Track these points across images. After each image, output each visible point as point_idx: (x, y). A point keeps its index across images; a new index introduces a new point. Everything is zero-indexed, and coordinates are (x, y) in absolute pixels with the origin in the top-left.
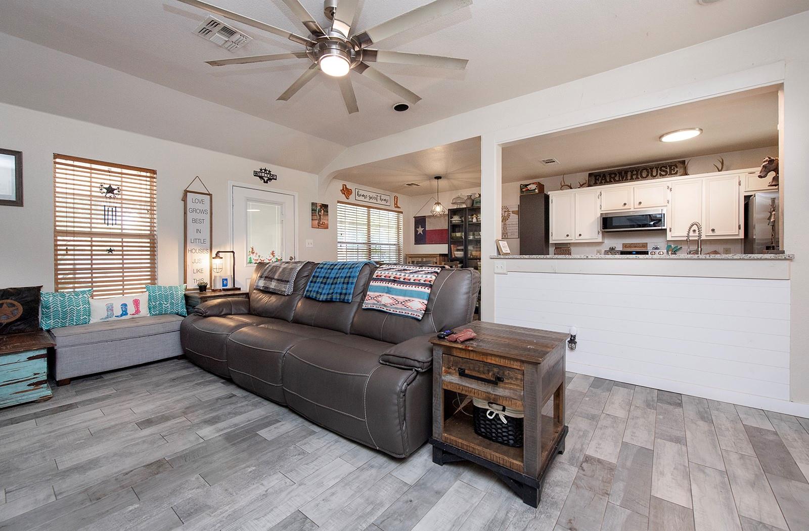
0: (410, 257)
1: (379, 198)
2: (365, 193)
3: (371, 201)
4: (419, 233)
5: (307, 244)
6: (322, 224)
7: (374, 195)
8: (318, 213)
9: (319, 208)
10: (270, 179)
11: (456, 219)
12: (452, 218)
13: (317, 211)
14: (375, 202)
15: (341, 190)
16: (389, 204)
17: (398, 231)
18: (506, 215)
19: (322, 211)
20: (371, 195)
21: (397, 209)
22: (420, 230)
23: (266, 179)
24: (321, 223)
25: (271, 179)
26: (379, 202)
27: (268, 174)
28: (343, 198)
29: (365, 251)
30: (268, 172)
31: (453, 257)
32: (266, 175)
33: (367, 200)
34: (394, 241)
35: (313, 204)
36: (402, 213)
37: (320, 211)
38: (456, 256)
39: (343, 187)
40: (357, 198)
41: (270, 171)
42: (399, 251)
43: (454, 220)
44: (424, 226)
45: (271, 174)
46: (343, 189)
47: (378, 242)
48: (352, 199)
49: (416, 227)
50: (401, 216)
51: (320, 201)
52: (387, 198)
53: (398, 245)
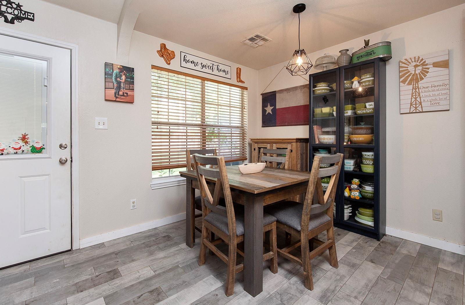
0: (256, 142)
1: (215, 67)
2: (196, 60)
3: (204, 70)
4: (267, 113)
5: (97, 123)
6: (123, 95)
7: (209, 63)
8: (116, 79)
9: (116, 71)
10: (18, 18)
11: (322, 88)
12: (315, 87)
13: (114, 75)
14: (210, 71)
15: (158, 52)
16: (228, 76)
17: (242, 111)
18: (417, 72)
19: (123, 77)
20: (205, 62)
21: (240, 84)
22: (269, 109)
23: (10, 17)
24: (121, 93)
25: (22, 19)
26: (216, 72)
27: (15, 9)
28: (161, 62)
29: (197, 134)
30: (15, 6)
31: (317, 142)
32: (10, 10)
33: (199, 68)
34: (237, 123)
35: (106, 65)
36: (246, 89)
37: (118, 76)
38: (322, 141)
39: (161, 48)
40: (184, 64)
41: (19, 6)
42: (243, 135)
43: (319, 90)
44: (274, 104)
45: (21, 10)
46: (161, 51)
47: (217, 123)
48: (175, 65)
49: (264, 106)
50: (245, 92)
51: (119, 61)
52: (227, 69)
53: (242, 128)
